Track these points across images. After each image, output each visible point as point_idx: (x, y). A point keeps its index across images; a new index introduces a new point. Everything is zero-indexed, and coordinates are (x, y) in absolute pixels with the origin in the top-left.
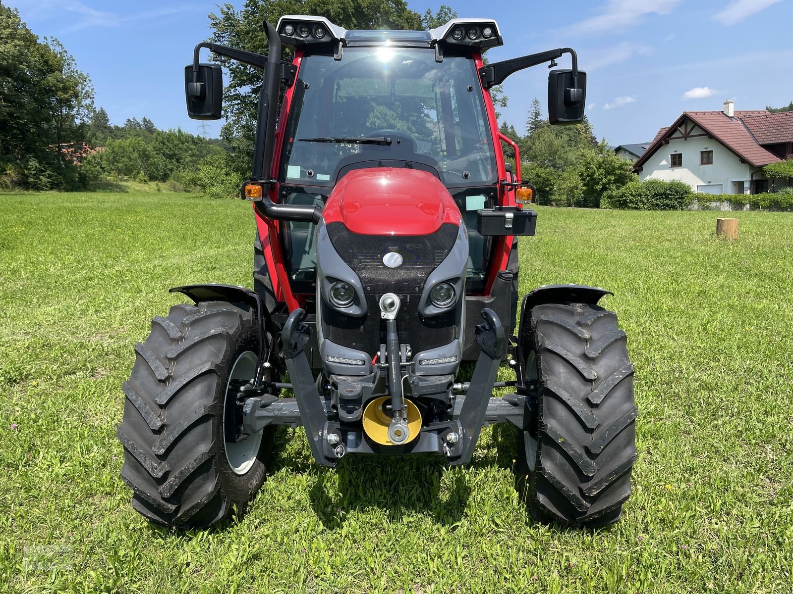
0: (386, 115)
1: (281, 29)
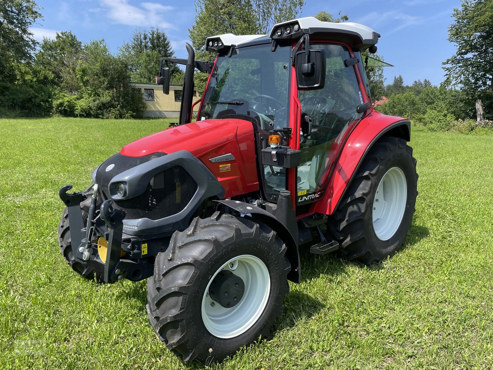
1: (208, 45)
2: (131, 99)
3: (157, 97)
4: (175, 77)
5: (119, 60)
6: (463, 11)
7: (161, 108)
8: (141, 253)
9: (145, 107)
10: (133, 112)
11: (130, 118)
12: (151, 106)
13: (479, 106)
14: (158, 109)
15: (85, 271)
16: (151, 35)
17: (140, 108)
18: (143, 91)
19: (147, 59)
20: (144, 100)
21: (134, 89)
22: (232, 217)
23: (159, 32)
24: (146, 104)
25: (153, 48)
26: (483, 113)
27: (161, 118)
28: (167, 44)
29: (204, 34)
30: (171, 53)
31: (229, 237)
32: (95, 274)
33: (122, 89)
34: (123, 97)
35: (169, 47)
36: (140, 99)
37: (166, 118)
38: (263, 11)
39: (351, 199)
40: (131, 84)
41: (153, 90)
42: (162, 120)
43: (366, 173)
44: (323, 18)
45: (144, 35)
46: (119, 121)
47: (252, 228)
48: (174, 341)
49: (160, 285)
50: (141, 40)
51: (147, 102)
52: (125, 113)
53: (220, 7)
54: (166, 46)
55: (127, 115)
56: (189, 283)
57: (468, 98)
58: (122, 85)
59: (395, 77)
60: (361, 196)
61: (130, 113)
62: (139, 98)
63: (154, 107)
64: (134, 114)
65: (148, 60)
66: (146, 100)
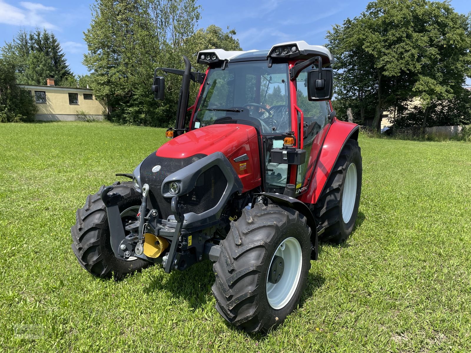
0: (428, 82)
1: (200, 57)
2: (19, 101)
3: (49, 100)
4: (67, 79)
5: (6, 60)
6: (334, 33)
7: (55, 112)
8: (187, 244)
9: (35, 109)
10: (23, 115)
11: (20, 122)
12: (43, 109)
13: (349, 112)
14: (52, 113)
15: (105, 270)
16: (37, 35)
17: (31, 111)
18: (33, 93)
19: (35, 60)
20: (35, 103)
21: (23, 92)
22: (276, 206)
23: (46, 33)
24: (37, 107)
25: (40, 50)
26: (353, 119)
27: (54, 121)
28: (57, 46)
29: (100, 38)
30: (61, 55)
31: (283, 223)
32: (113, 273)
33: (9, 91)
34: (11, 100)
35: (59, 49)
36: (31, 101)
37: (60, 121)
38: (161, 20)
39: (329, 190)
40: (19, 86)
41: (45, 92)
42: (55, 124)
43: (340, 168)
44: (214, 31)
45: (31, 35)
46: (8, 125)
47: (294, 214)
48: (251, 314)
49: (234, 267)
50: (26, 41)
51: (38, 105)
52: (13, 116)
53: (117, 13)
54: (55, 49)
55: (15, 118)
56: (262, 263)
57: (342, 107)
58: (9, 87)
59: (274, 87)
60: (337, 187)
61: (19, 116)
62: (29, 101)
63: (47, 110)
64: (24, 117)
65: (36, 62)
66: (36, 103)
